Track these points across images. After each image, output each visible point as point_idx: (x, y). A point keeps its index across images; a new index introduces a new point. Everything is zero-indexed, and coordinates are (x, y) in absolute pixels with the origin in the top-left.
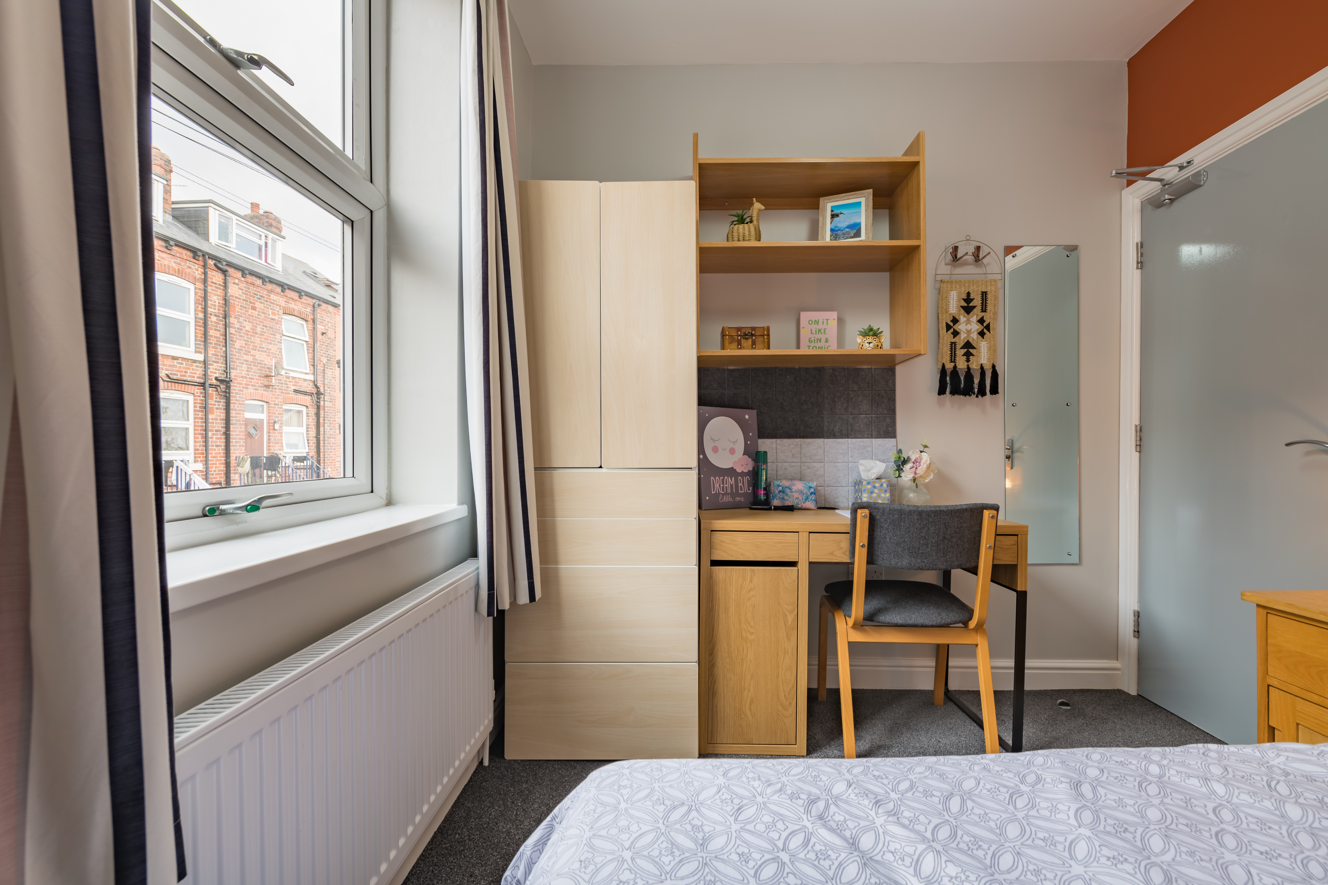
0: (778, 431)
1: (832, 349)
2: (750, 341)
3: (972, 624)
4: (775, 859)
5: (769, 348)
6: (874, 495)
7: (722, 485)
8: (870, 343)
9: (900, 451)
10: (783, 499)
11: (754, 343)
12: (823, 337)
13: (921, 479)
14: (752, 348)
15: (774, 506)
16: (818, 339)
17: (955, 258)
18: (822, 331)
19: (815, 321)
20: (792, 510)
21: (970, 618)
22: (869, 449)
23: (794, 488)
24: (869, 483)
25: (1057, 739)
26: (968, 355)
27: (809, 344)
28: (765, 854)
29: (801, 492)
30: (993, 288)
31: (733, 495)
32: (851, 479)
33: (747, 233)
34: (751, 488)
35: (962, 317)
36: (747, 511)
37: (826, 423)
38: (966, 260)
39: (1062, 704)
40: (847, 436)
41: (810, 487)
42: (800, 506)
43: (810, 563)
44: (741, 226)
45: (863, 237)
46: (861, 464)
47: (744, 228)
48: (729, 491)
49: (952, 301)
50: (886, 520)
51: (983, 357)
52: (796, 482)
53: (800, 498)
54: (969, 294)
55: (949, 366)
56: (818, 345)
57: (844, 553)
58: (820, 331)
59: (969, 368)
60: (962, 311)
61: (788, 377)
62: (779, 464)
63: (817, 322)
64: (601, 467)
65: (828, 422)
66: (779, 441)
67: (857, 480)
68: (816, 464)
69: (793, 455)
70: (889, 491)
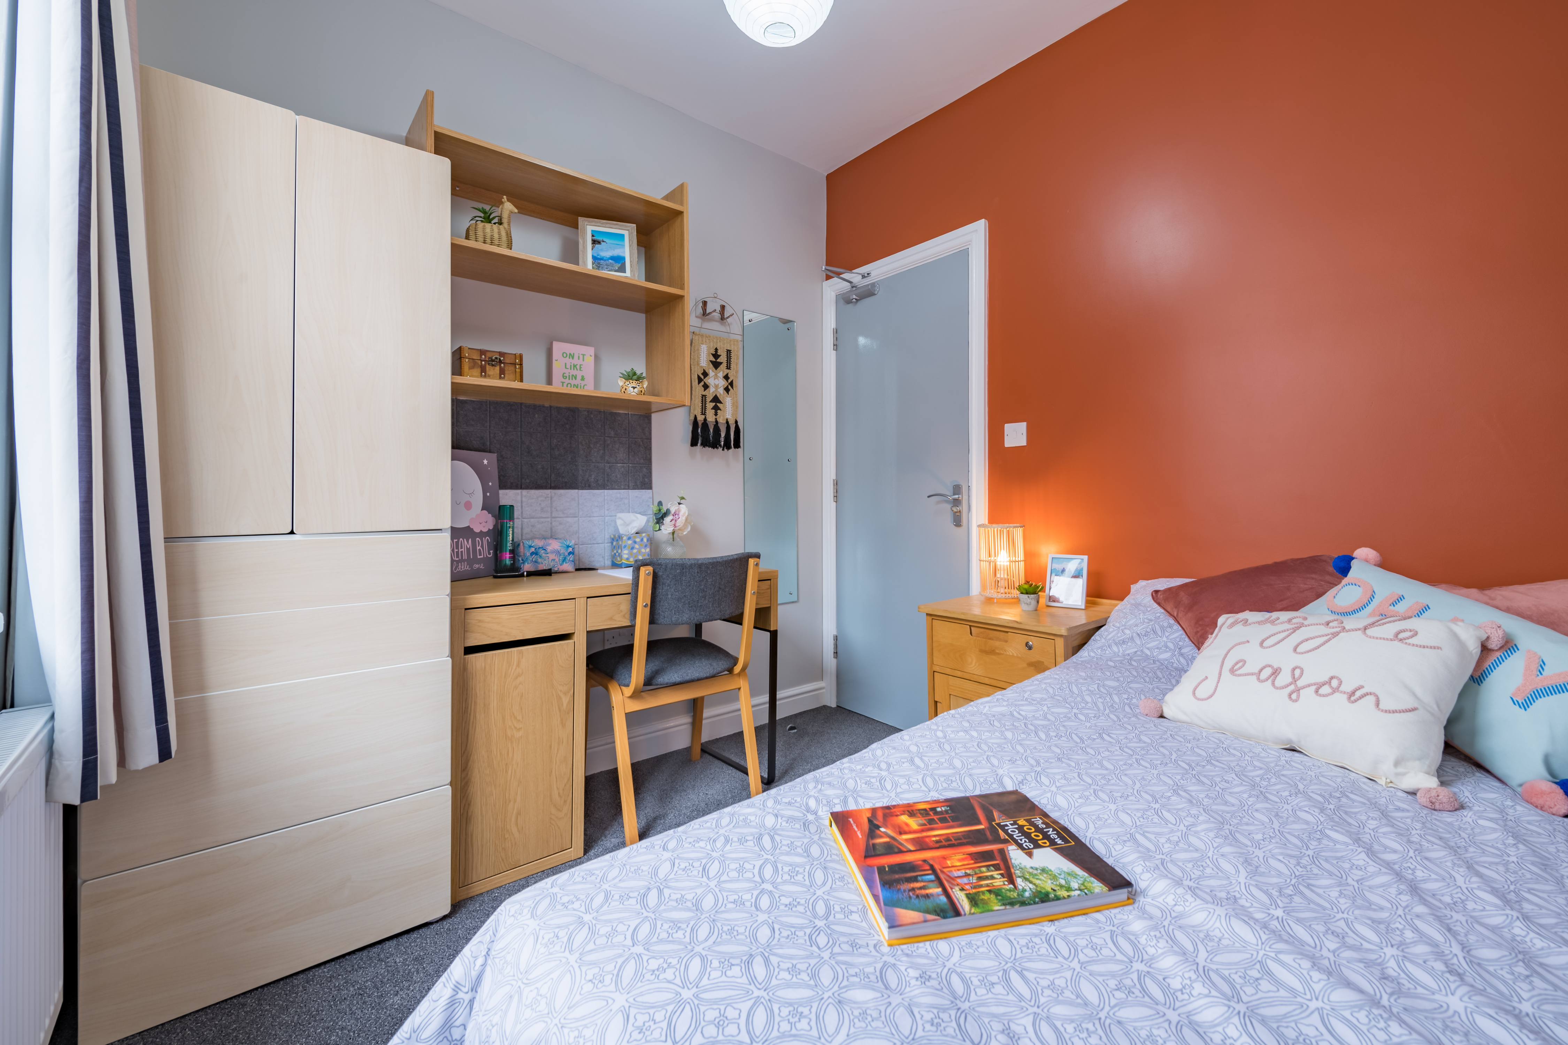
0: (523, 480)
1: (588, 389)
2: (498, 368)
3: (737, 669)
4: (763, 891)
5: (521, 381)
6: (635, 551)
7: (456, 550)
8: (634, 388)
9: (660, 503)
10: (536, 562)
11: (502, 372)
12: (579, 374)
13: (680, 532)
14: (500, 378)
15: (527, 572)
16: (573, 375)
17: (704, 314)
18: (578, 367)
19: (570, 354)
20: (550, 575)
21: (735, 664)
22: (626, 501)
23: (549, 548)
24: (629, 539)
25: (794, 759)
26: (716, 408)
27: (563, 380)
28: (753, 892)
29: (558, 553)
30: (736, 348)
31: (470, 562)
32: (608, 533)
33: (496, 236)
34: (491, 551)
35: (711, 371)
36: (491, 580)
37: (581, 472)
38: (714, 316)
39: (792, 728)
40: (604, 487)
41: (568, 547)
42: (556, 569)
43: (588, 632)
44: (488, 226)
45: (628, 273)
46: (620, 518)
47: (492, 230)
48: (465, 557)
49: (702, 354)
50: (668, 576)
51: (728, 413)
52: (551, 541)
53: (557, 560)
54: (716, 349)
55: (701, 418)
56: (573, 382)
57: (624, 616)
58: (575, 366)
59: (717, 422)
60: (711, 366)
61: (536, 416)
62: (525, 520)
63: (572, 356)
64: (292, 532)
65: (583, 470)
66: (525, 492)
67: (615, 536)
68: (569, 520)
69: (542, 509)
70: (649, 545)
